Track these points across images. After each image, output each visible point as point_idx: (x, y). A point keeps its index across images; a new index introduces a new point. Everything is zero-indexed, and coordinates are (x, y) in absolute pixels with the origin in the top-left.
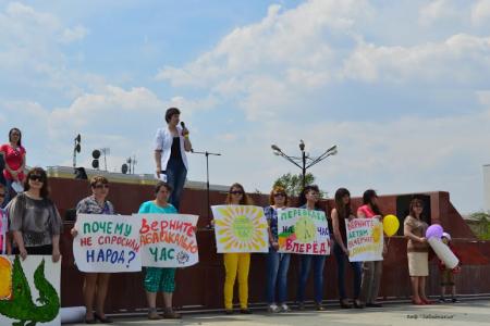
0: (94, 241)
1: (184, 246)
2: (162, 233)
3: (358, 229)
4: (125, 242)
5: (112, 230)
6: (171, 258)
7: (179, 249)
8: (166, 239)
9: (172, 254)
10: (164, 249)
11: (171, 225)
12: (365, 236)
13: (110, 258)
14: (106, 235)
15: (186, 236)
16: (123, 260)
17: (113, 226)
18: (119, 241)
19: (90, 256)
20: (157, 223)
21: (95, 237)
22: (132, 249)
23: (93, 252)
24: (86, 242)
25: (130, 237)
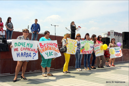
0: (19, 49)
1: (55, 51)
2: (48, 47)
3: (97, 47)
4: (31, 50)
5: (26, 45)
6: (52, 55)
7: (54, 52)
8: (49, 49)
9: (52, 53)
10: (50, 52)
11: (50, 44)
12: (99, 49)
13: (25, 55)
14: (23, 47)
15: (55, 47)
16: (31, 56)
17: (26, 44)
18: (29, 49)
19: (18, 55)
20: (45, 44)
21: (19, 48)
22: (34, 52)
23: (19, 53)
24: (16, 50)
25: (33, 48)
